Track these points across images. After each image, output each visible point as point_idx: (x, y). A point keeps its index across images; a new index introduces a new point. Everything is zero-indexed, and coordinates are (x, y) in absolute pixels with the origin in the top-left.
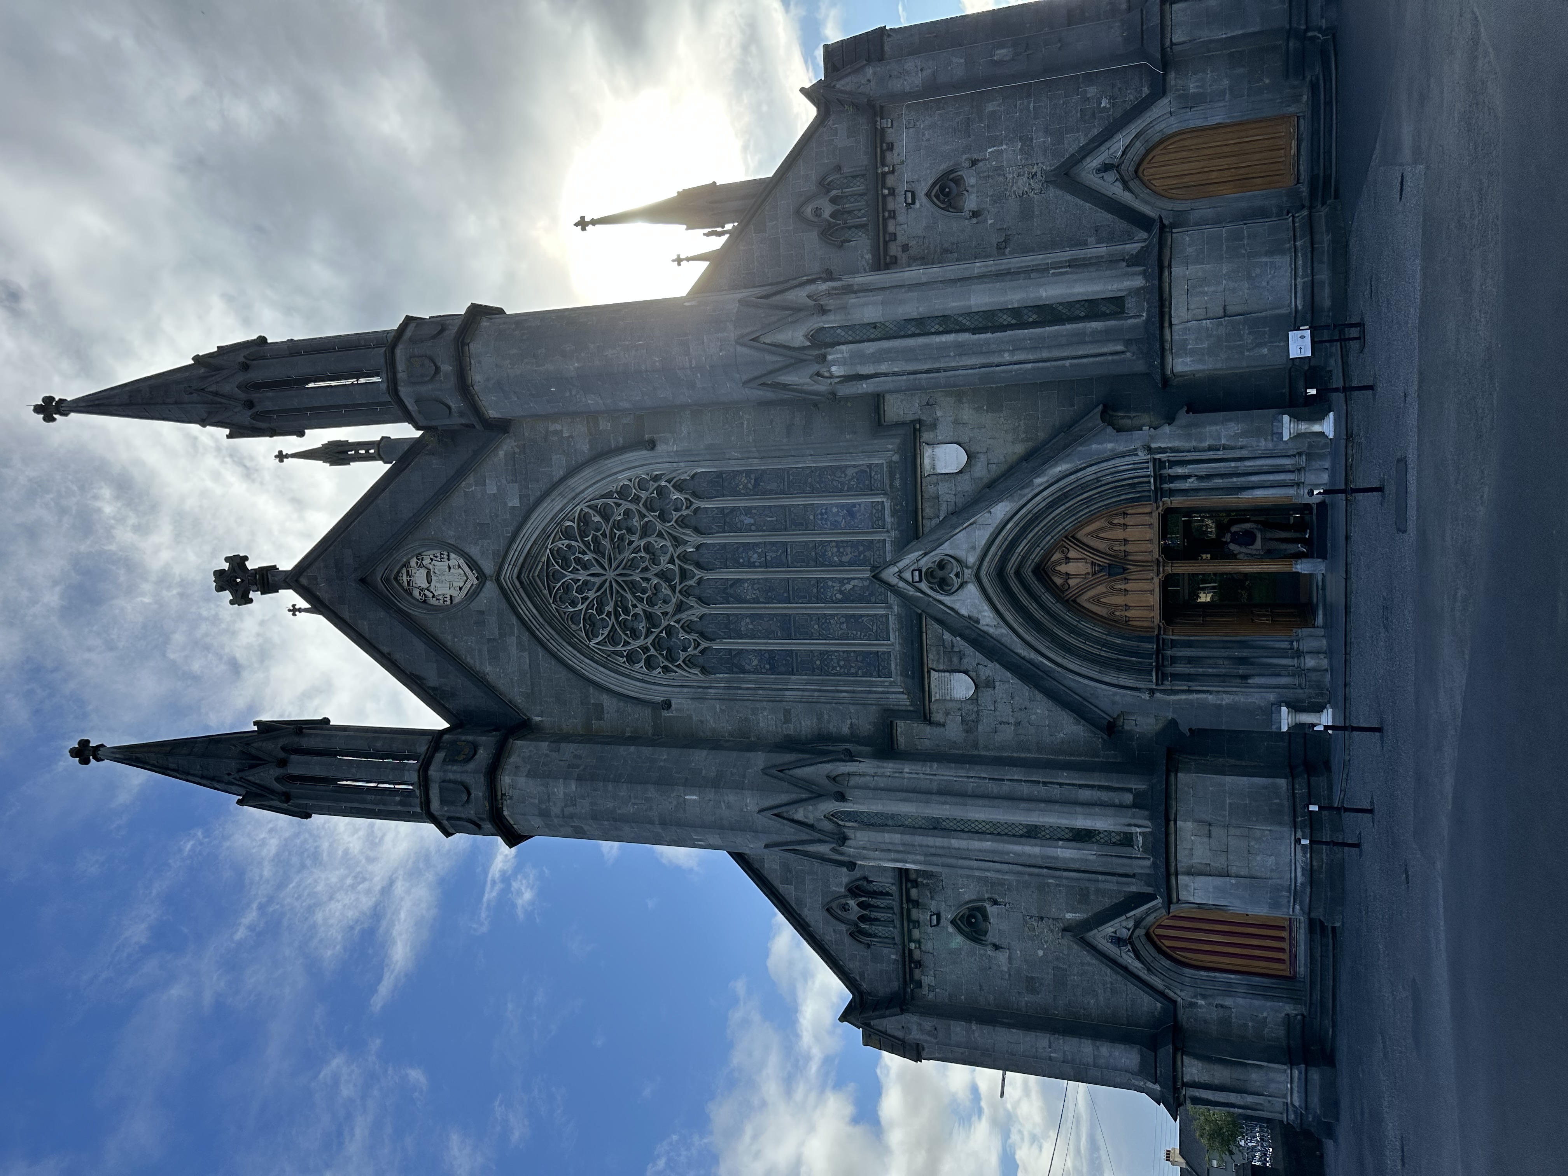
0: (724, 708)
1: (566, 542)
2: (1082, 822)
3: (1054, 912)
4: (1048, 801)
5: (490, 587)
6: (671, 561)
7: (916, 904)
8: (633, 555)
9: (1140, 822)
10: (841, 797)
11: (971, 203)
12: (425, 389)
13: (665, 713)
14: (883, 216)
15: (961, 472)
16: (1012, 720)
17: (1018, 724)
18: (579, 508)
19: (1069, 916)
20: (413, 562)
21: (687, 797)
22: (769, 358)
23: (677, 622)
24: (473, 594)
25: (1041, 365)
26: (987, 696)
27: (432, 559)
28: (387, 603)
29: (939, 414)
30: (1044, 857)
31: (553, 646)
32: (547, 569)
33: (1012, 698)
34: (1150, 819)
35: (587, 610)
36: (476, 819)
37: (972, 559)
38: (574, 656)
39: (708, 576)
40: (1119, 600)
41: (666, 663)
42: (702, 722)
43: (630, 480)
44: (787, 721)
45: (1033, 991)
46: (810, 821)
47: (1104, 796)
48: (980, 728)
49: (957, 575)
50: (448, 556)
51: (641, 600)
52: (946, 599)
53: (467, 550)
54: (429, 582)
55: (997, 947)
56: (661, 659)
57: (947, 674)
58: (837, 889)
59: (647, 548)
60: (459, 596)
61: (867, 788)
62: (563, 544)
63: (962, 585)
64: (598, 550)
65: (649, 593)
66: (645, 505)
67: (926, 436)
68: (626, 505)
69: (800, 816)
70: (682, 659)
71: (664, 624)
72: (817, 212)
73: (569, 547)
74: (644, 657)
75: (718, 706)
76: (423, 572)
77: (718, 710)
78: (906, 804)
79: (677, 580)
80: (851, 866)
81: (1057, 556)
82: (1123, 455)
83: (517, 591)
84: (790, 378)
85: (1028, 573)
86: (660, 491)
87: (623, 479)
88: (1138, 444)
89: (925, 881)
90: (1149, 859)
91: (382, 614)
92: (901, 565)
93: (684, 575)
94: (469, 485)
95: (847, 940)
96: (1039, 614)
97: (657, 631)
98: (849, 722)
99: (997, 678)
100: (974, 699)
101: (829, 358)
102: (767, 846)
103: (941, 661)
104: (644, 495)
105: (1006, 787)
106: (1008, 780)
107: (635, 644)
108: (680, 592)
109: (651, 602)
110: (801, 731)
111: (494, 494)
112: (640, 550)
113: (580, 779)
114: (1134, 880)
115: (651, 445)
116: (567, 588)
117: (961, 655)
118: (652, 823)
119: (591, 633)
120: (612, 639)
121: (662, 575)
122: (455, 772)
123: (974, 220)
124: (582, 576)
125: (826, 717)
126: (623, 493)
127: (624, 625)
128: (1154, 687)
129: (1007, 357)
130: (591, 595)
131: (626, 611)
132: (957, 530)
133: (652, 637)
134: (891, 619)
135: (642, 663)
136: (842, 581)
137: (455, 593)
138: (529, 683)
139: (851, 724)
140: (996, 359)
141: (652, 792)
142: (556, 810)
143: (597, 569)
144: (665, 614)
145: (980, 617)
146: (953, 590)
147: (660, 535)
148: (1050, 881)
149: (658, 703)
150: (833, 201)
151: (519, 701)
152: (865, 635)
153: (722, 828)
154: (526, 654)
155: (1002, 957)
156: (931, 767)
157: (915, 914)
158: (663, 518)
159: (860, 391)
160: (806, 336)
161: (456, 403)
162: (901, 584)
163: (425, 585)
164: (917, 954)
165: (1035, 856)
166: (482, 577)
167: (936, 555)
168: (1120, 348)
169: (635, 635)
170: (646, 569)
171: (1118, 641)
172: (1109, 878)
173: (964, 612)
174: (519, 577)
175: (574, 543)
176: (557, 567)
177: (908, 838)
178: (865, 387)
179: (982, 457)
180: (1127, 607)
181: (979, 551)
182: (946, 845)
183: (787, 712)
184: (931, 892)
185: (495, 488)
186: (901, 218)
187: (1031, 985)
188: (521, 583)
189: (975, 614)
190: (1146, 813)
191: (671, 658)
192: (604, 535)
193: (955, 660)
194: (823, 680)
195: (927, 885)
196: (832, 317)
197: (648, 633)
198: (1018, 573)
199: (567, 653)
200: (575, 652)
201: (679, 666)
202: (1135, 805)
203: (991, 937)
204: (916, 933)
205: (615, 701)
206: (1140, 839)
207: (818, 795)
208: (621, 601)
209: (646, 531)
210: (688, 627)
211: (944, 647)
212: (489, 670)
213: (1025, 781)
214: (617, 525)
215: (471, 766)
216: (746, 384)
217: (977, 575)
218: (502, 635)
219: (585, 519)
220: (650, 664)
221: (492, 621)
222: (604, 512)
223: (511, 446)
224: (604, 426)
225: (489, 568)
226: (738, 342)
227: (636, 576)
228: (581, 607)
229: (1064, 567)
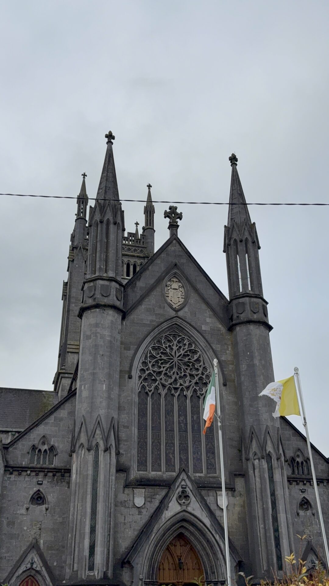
0: (129, 401)
1: (187, 344)
3: (43, 535)
5: (173, 314)
6: (181, 385)
7: (46, 475)
8: (183, 370)
9: (100, 574)
10: (105, 451)
11: (301, 513)
12: (248, 307)
13: (127, 376)
14: (298, 481)
15: (218, 505)
16: (126, 521)
17: (125, 524)
18: (199, 351)
19: (42, 541)
20: (180, 284)
21: (104, 385)
22: (263, 437)
23: (158, 384)
24: (171, 306)
25: (259, 539)
26: (135, 511)
27: (181, 291)
28: (167, 272)
29: (237, 498)
30: (84, 534)
31: (152, 334)
32: (178, 335)
33: (135, 522)
34: (101, 579)
35: (163, 348)
36: (94, 297)
37: (190, 509)
39: (175, 400)
41: (143, 378)
42: (124, 391)
43: (209, 373)
45: (9, 524)
46: (96, 436)
47: (105, 559)
48: (123, 508)
49: (184, 503)
50: (183, 298)
51: (166, 370)
52: (174, 498)
53: (187, 307)
54: (174, 289)
55: (27, 509)
56: (145, 375)
57: (144, 496)
58: (52, 441)
59: (185, 376)
60: (169, 300)
62: (187, 342)
63: (180, 504)
64: (185, 356)
65: (169, 374)
66: (201, 377)
67: (230, 493)
68: (201, 369)
69: (98, 432)
70: (145, 384)
71: (158, 378)
72: (298, 456)
73: (185, 345)
74: (145, 368)
75: (130, 398)
76: (177, 288)
77: (128, 398)
78: (104, 477)
79: (174, 386)
81: (183, 542)
83: (171, 323)
84: (254, 444)
85: (183, 531)
86: (205, 383)
87: (210, 370)
89: (55, 479)
90: (85, 577)
91: (163, 269)
92: (187, 480)
93: (176, 389)
94: (209, 312)
95: (31, 444)
96: (167, 535)
97: (155, 375)
98: (124, 453)
99: (142, 516)
100: (134, 507)
101: (263, 460)
102: (84, 416)
103: (148, 494)
104: (204, 377)
105: (107, 519)
106: (110, 520)
107: (150, 365)
108: (170, 387)
109: (166, 374)
110: (120, 432)
111: (206, 321)
112: (184, 372)
113: (110, 341)
114: (72, 571)
115: (225, 384)
116: (170, 342)
117: (151, 502)
118: (94, 369)
119: (154, 348)
120: (152, 357)
121: (176, 380)
122: (113, 292)
123: (296, 514)
124: (175, 348)
125: (126, 443)
126: (205, 369)
127: (157, 362)
128: (143, 580)
130: (168, 350)
131: (162, 364)
132: (200, 504)
133: (152, 372)
134: (160, 473)
135: (142, 367)
136: (174, 453)
137: (170, 298)
138: (138, 322)
139: (123, 454)
141: (106, 371)
142: (99, 330)
143: (177, 354)
144: (161, 379)
145: (168, 511)
146: (179, 501)
147: (190, 381)
149: (131, 374)
150: (302, 463)
151: (131, 317)
152: (153, 461)
153: (92, 398)
154: (149, 323)
155: (23, 511)
157: (41, 474)
158: (196, 383)
159: (249, 469)
160: (269, 452)
161: (243, 317)
162: (180, 480)
163: (173, 287)
164: (24, 473)
166: (177, 311)
167: (191, 495)
168: (265, 568)
169: (153, 366)
170: (178, 374)
171: (156, 566)
172: (72, 560)
173: (170, 505)
174: (176, 324)
175: (186, 347)
176: (178, 339)
178: (251, 472)
179: (222, 514)
181: (193, 512)
183: (127, 427)
184: (50, 481)
185: (208, 322)
186: (297, 487)
187: (11, 523)
188: (173, 325)
189: (170, 508)
190: (103, 577)
191: (145, 379)
192: (189, 359)
193: (149, 499)
194: (137, 442)
195: (54, 480)
196: (276, 462)
197: (154, 371)
198: (182, 526)
199: (149, 339)
200: (149, 342)
201: (141, 383)
203: (32, 507)
204: (34, 474)
205: (131, 356)
206: (92, 574)
207: (106, 440)
208: (165, 362)
209: (191, 376)
211: (154, 495)
212: (143, 307)
213: (110, 527)
214: (193, 365)
215: (115, 298)
216: (252, 427)
217: (184, 511)
218: (156, 314)
219: (195, 352)
220: (142, 370)
221: (161, 311)
222: (198, 360)
223: (223, 330)
224: (231, 367)
225: (180, 314)
226: (267, 426)
227: (175, 370)
228: (164, 346)
229: (179, 544)
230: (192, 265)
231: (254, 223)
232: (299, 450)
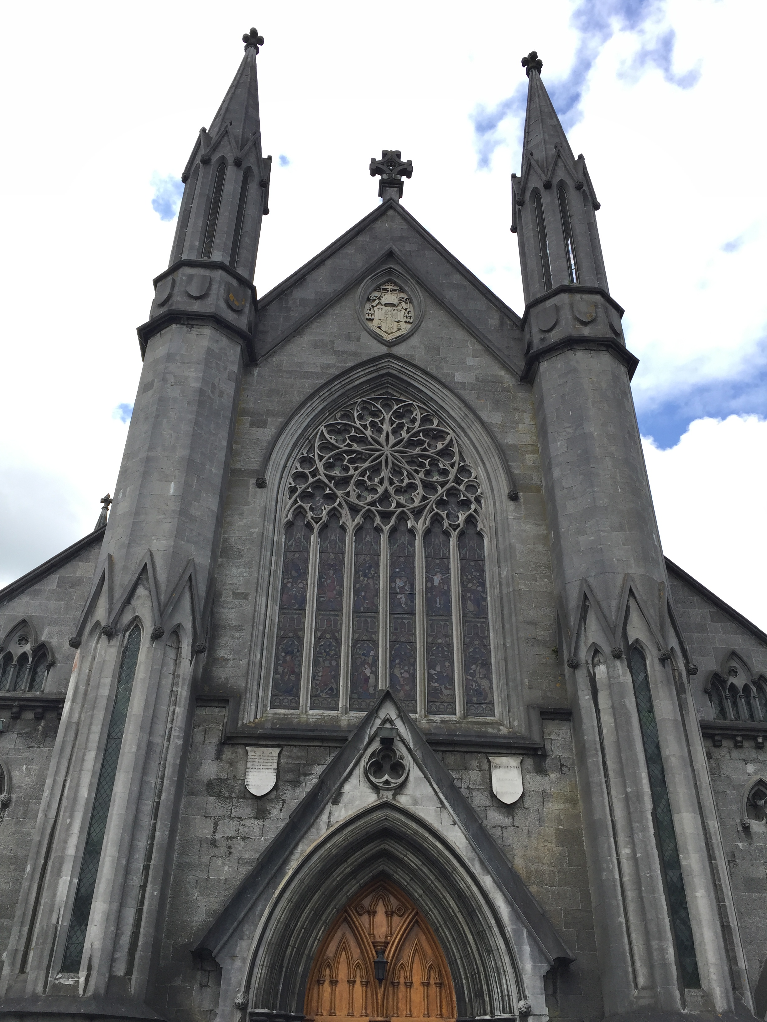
0: (254, 535)
1: (419, 418)
4: (127, 871)
5: (381, 349)
6: (399, 505)
7: (16, 717)
8: (405, 473)
9: (92, 982)
10: (156, 636)
11: (756, 826)
12: (566, 313)
13: (253, 481)
14: (738, 735)
15: (493, 795)
16: (218, 837)
17: (213, 843)
18: (451, 432)
20: (402, 295)
21: (172, 484)
22: (614, 603)
23: (340, 504)
25: (619, 888)
26: (245, 810)
27: (406, 310)
28: (368, 270)
29: (553, 776)
30: (61, 861)
31: (325, 393)
32: (394, 399)
33: (244, 839)
34: (95, 996)
35: (355, 427)
36: (170, 302)
37: (404, 801)
38: (313, 410)
39: (384, 539)
40: (343, 973)
41: (299, 491)
42: (241, 514)
43: (476, 478)
44: (236, 595)
46: (134, 602)
47: (125, 940)
48: (211, 799)
49: (387, 782)
50: (409, 323)
51: (363, 474)
52: (359, 771)
53: (416, 336)
54: (386, 305)
56: (304, 486)
57: (275, 766)
58: (45, 633)
59: (412, 487)
60: (373, 326)
61: (163, 664)
62: (417, 414)
63: (376, 788)
64: (411, 444)
65: (369, 483)
66: (452, 488)
67: (529, 762)
68: (453, 472)
69: (141, 592)
70: (304, 505)
71: (339, 493)
72: (733, 672)
73: (413, 421)
74: (307, 472)
75: (256, 530)
76: (396, 302)
77: (252, 530)
78: (142, 704)
79: (380, 508)
80: (75, 644)
81: (394, 902)
82: (519, 982)
83: (377, 370)
84: (592, 624)
86: (466, 504)
87: (478, 472)
88: (531, 1001)
89: (40, 728)
90: (44, 991)
92: (399, 723)
93: (386, 516)
94: (472, 346)
96: (337, 875)
97: (332, 485)
98: (230, 657)
99: (267, 823)
100: (246, 794)
101: (618, 663)
102: (110, 557)
103: (290, 761)
104: (462, 487)
105: (146, 821)
106: (155, 824)
107: (320, 465)
108: (369, 510)
109: (360, 484)
110: (224, 608)
111: (465, 363)
112: (410, 479)
113: (201, 392)
114: (17, 971)
115: (514, 497)
116: (375, 414)
117: (295, 784)
118: (151, 449)
119: (332, 429)
120: (326, 446)
121: (386, 496)
122: (218, 291)
123: (740, 829)
124: (386, 427)
125: (237, 634)
126: (464, 470)
127: (339, 458)
128: (250, 1010)
129: (625, 851)
130: (368, 433)
131: (351, 461)
132: (435, 786)
133: (326, 481)
134: (333, 713)
135: (300, 469)
136: (374, 666)
137: (376, 323)
138: (291, 369)
139: (227, 660)
140: (622, 839)
141: (181, 453)
143: (392, 440)
144: (348, 494)
145: (341, 805)
146: (372, 778)
147: (424, 498)
148: (29, 868)
149: (264, 476)
150: (746, 688)
151: (274, 359)
152: (317, 685)
153: (137, 513)
154: (318, 370)
156: (178, 737)
157: (4, 714)
158: (441, 503)
159: (580, 692)
160: (637, 641)
161: (554, 337)
162: (378, 722)
163: (383, 301)
165: (64, 849)
166: (389, 344)
167: (408, 761)
168: (641, 981)
169: (329, 466)
170: (391, 482)
171: (301, 969)
172: (24, 940)
173: (347, 788)
174: (388, 374)
175: (417, 424)
176: (395, 407)
177: (102, 703)
178: (585, 698)
179: (507, 821)
180: (334, 983)
181: (412, 809)
182: (90, 745)
183: (245, 596)
184: (26, 733)
185: (471, 364)
186: (736, 752)
188: (383, 376)
189: (345, 798)
190: (102, 992)
191: (305, 496)
192: (425, 450)
193: (290, 776)
194: (273, 637)
195: (36, 730)
196: (658, 667)
197: (330, 478)
198: (385, 853)
199: (317, 405)
200: (316, 411)
201: (296, 502)
202: (112, 977)
205: (269, 438)
206: (70, 982)
207: (162, 612)
208: (361, 458)
209: (429, 487)
210: (334, 514)
211: (304, 765)
212: (305, 339)
213: (152, 845)
214: (434, 463)
215: (223, 305)
216: (584, 580)
217: (385, 805)
218: (337, 353)
219: (439, 435)
220: (300, 476)
221: (352, 347)
222: (446, 453)
223: (509, 381)
224: (530, 459)
225: (399, 350)
226: (627, 576)
227: (385, 473)
228: (358, 423)
229: (381, 910)
230: (430, 254)
231: (581, 157)
232: (734, 654)
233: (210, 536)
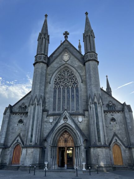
2: (34, 136)
3: (22, 132)
4: (36, 132)
5: (65, 63)
6: (68, 85)
7: (24, 114)
8: (69, 80)
10: (38, 105)
11: (112, 123)
12: (89, 56)
13: (49, 83)
14: (110, 112)
15: (79, 121)
17: (46, 128)
19: (21, 134)
20: (68, 54)
21: (38, 86)
22: (93, 97)
24: (64, 61)
25: (92, 131)
26: (50, 124)
27: (68, 56)
28: (63, 51)
29: (86, 118)
30: (29, 131)
31: (58, 70)
33: (50, 127)
34: (34, 145)
36: (37, 60)
37: (68, 122)
39: (66, 89)
40: (62, 141)
42: (48, 88)
44: (48, 98)
45: (12, 129)
46: (35, 101)
47: (37, 139)
48: (46, 123)
50: (69, 58)
52: (62, 119)
53: (69, 60)
54: (66, 56)
55: (18, 125)
57: (53, 119)
58: (26, 104)
59: (69, 82)
60: (64, 59)
61: (39, 108)
62: (70, 72)
63: (64, 121)
64: (69, 76)
67: (83, 117)
68: (75, 79)
69: (36, 99)
71: (60, 83)
72: (110, 104)
75: (50, 90)
80: (29, 106)
81: (68, 134)
82: (80, 142)
83: (64, 66)
84: (90, 100)
85: (65, 130)
86: (76, 83)
87: (78, 79)
88: (82, 144)
89: (26, 115)
90: (29, 145)
92: (67, 113)
93: (66, 86)
94: (77, 61)
95: (19, 105)
96: (60, 131)
99: (52, 125)
100: (50, 122)
101: (93, 104)
102: (32, 95)
103: (55, 118)
104: (76, 81)
105: (38, 126)
107: (58, 80)
108: (64, 85)
109: (63, 82)
110: (46, 100)
113: (41, 73)
114: (26, 143)
115: (82, 82)
116: (64, 72)
117: (55, 121)
119: (59, 75)
120: (58, 77)
121: (66, 83)
122: (43, 58)
123: (110, 123)
124: (66, 74)
127: (60, 79)
128: (51, 146)
130: (64, 75)
131: (62, 79)
132: (71, 120)
133: (58, 82)
134: (60, 112)
136: (65, 105)
138: (53, 67)
141: (39, 81)
142: (37, 70)
143: (67, 76)
145: (60, 123)
150: (112, 106)
152: (58, 108)
153: (34, 90)
154: (57, 67)
155: (16, 125)
156: (41, 116)
157: (22, 114)
158: (73, 84)
159: (89, 108)
160: (96, 102)
161: (87, 59)
162: (64, 113)
164: (17, 114)
166: (66, 62)
167: (68, 118)
168: (94, 141)
171: (57, 141)
172: (26, 139)
173: (61, 121)
174: (66, 66)
176: (67, 71)
177: (32, 113)
179: (80, 124)
180: (61, 142)
181: (68, 123)
185: (77, 64)
186: (110, 114)
187: (13, 129)
191: (56, 84)
194: (52, 103)
196: (98, 105)
198: (66, 128)
199: (57, 72)
202: (35, 143)
203: (19, 124)
204: (20, 114)
205: (51, 77)
206: (31, 143)
207: (38, 102)
209: (72, 82)
210: (60, 86)
212: (55, 62)
213: (39, 129)
214: (72, 78)
215: (43, 60)
216: (90, 94)
217: (65, 123)
218: (59, 64)
219: (73, 74)
220: (55, 82)
221: (61, 63)
222: (74, 77)
223: (82, 65)
224: (84, 77)
225: (67, 63)
226: (95, 93)
227: (66, 80)
228: (62, 74)
229: (66, 134)
231: (93, 30)
232: (110, 101)
233: (44, 91)
